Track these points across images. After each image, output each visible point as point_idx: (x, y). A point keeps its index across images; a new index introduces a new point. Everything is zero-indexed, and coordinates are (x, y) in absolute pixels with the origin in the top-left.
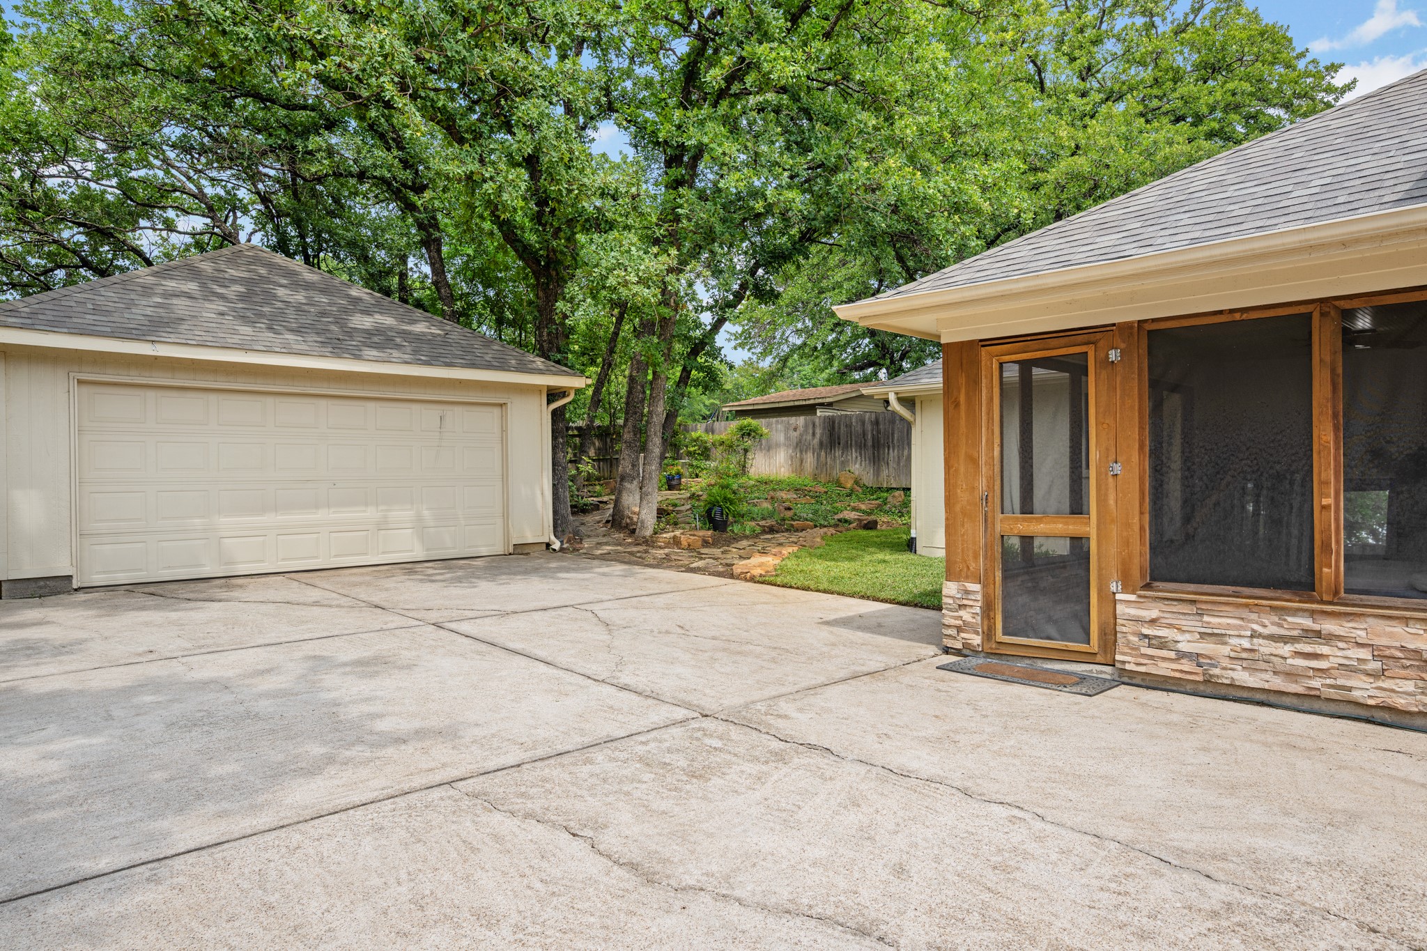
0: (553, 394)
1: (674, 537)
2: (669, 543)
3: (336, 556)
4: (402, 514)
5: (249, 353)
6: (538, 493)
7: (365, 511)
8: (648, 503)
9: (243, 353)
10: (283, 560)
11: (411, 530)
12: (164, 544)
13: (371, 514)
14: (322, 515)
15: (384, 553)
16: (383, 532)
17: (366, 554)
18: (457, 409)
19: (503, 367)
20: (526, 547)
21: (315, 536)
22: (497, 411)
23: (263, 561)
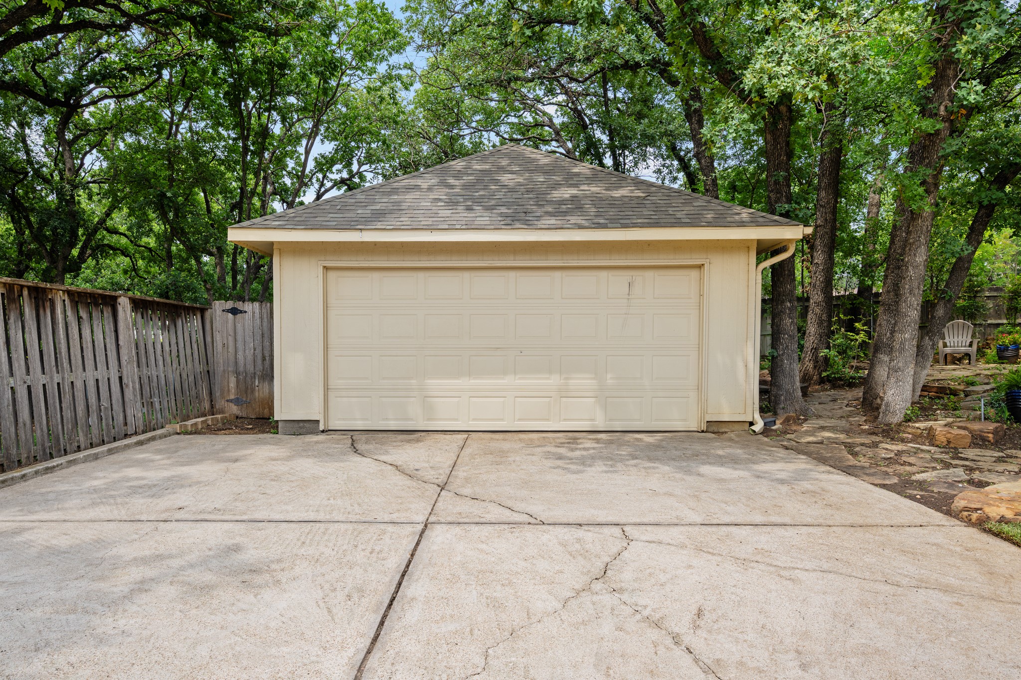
0: (765, 250)
1: (930, 429)
2: (921, 435)
3: (520, 420)
4: (583, 382)
5: (434, 232)
6: (740, 365)
7: (548, 379)
8: (898, 381)
9: (429, 232)
10: (474, 420)
11: (593, 400)
12: (384, 399)
13: (554, 380)
14: (508, 381)
15: (565, 420)
16: (564, 399)
17: (548, 420)
18: (649, 274)
19: (694, 222)
20: (723, 425)
21: (502, 399)
22: (694, 274)
23: (457, 420)
